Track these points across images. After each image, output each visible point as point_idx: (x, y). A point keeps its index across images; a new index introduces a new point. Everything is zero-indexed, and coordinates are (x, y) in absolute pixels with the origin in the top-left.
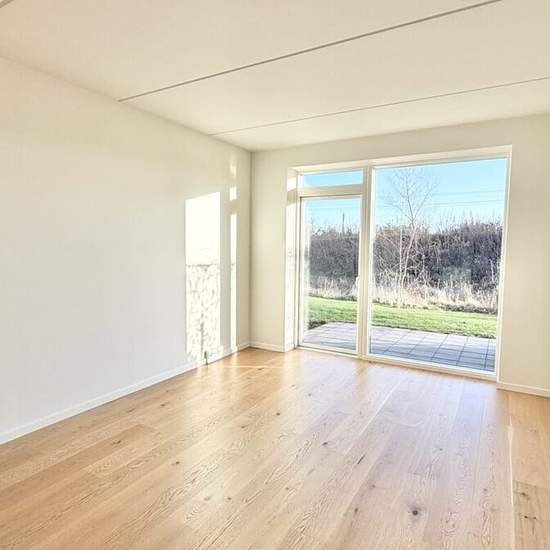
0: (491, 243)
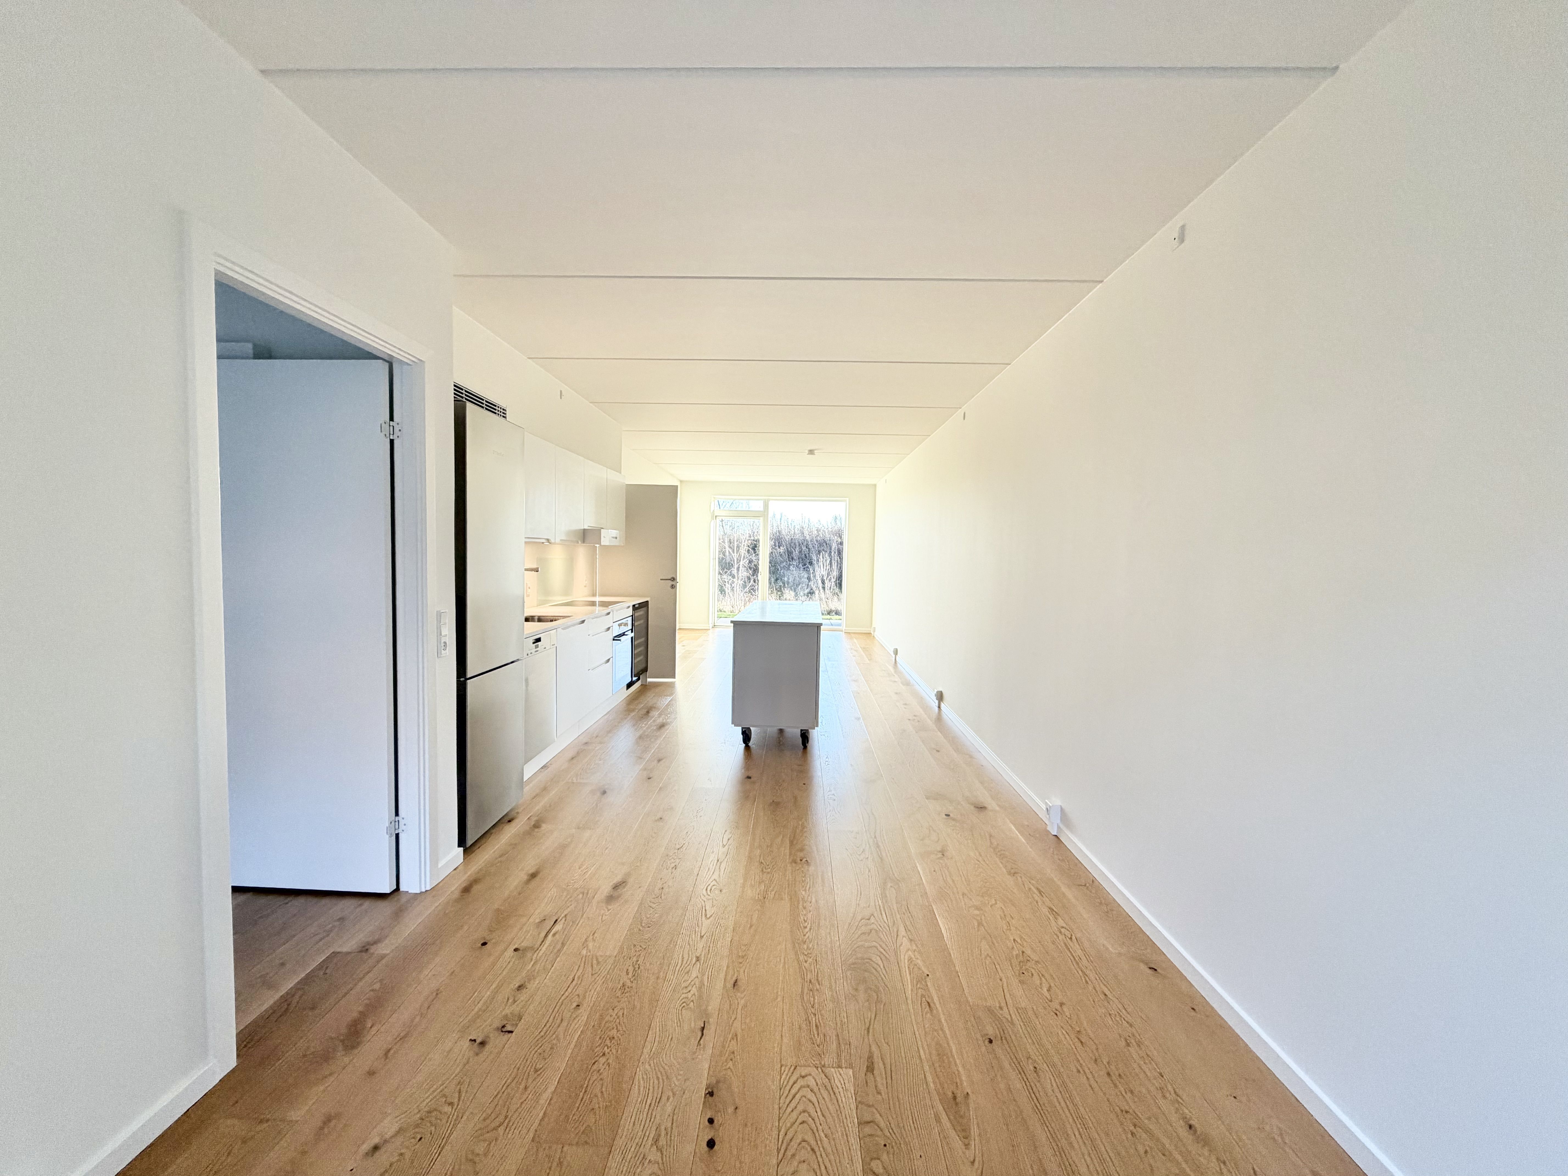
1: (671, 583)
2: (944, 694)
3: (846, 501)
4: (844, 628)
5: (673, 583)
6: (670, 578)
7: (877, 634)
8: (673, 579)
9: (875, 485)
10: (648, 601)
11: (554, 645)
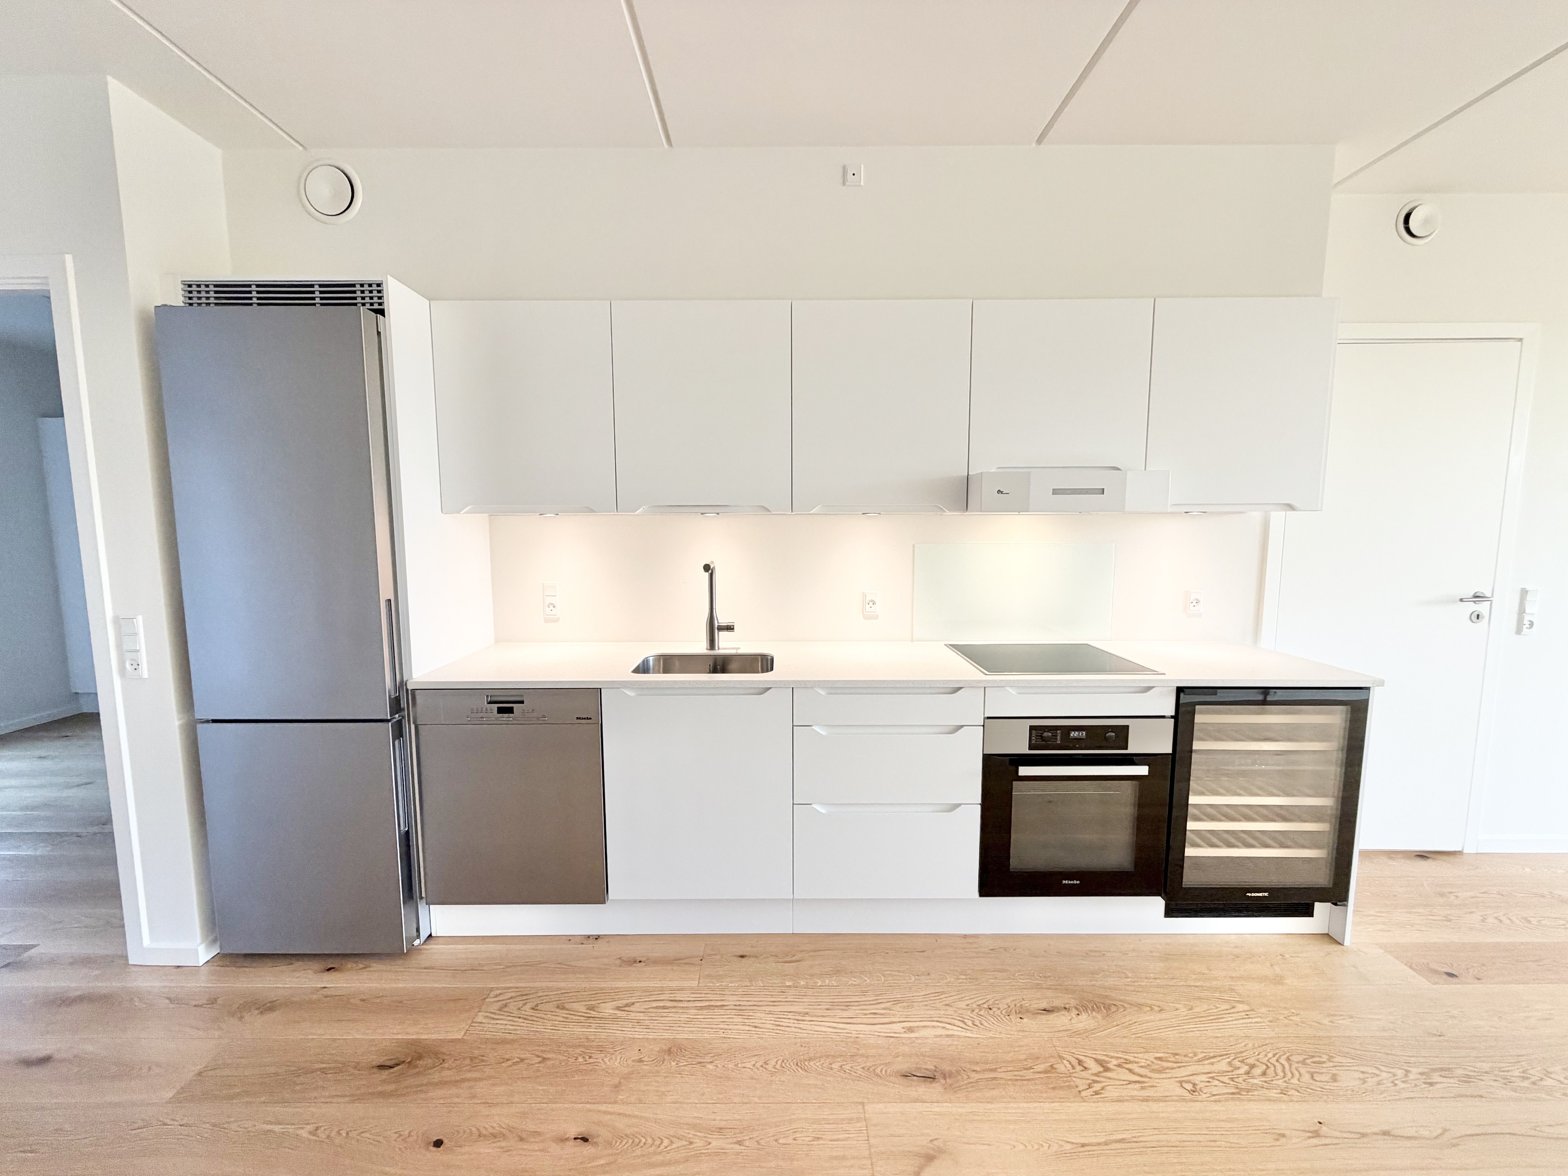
11: (588, 718)
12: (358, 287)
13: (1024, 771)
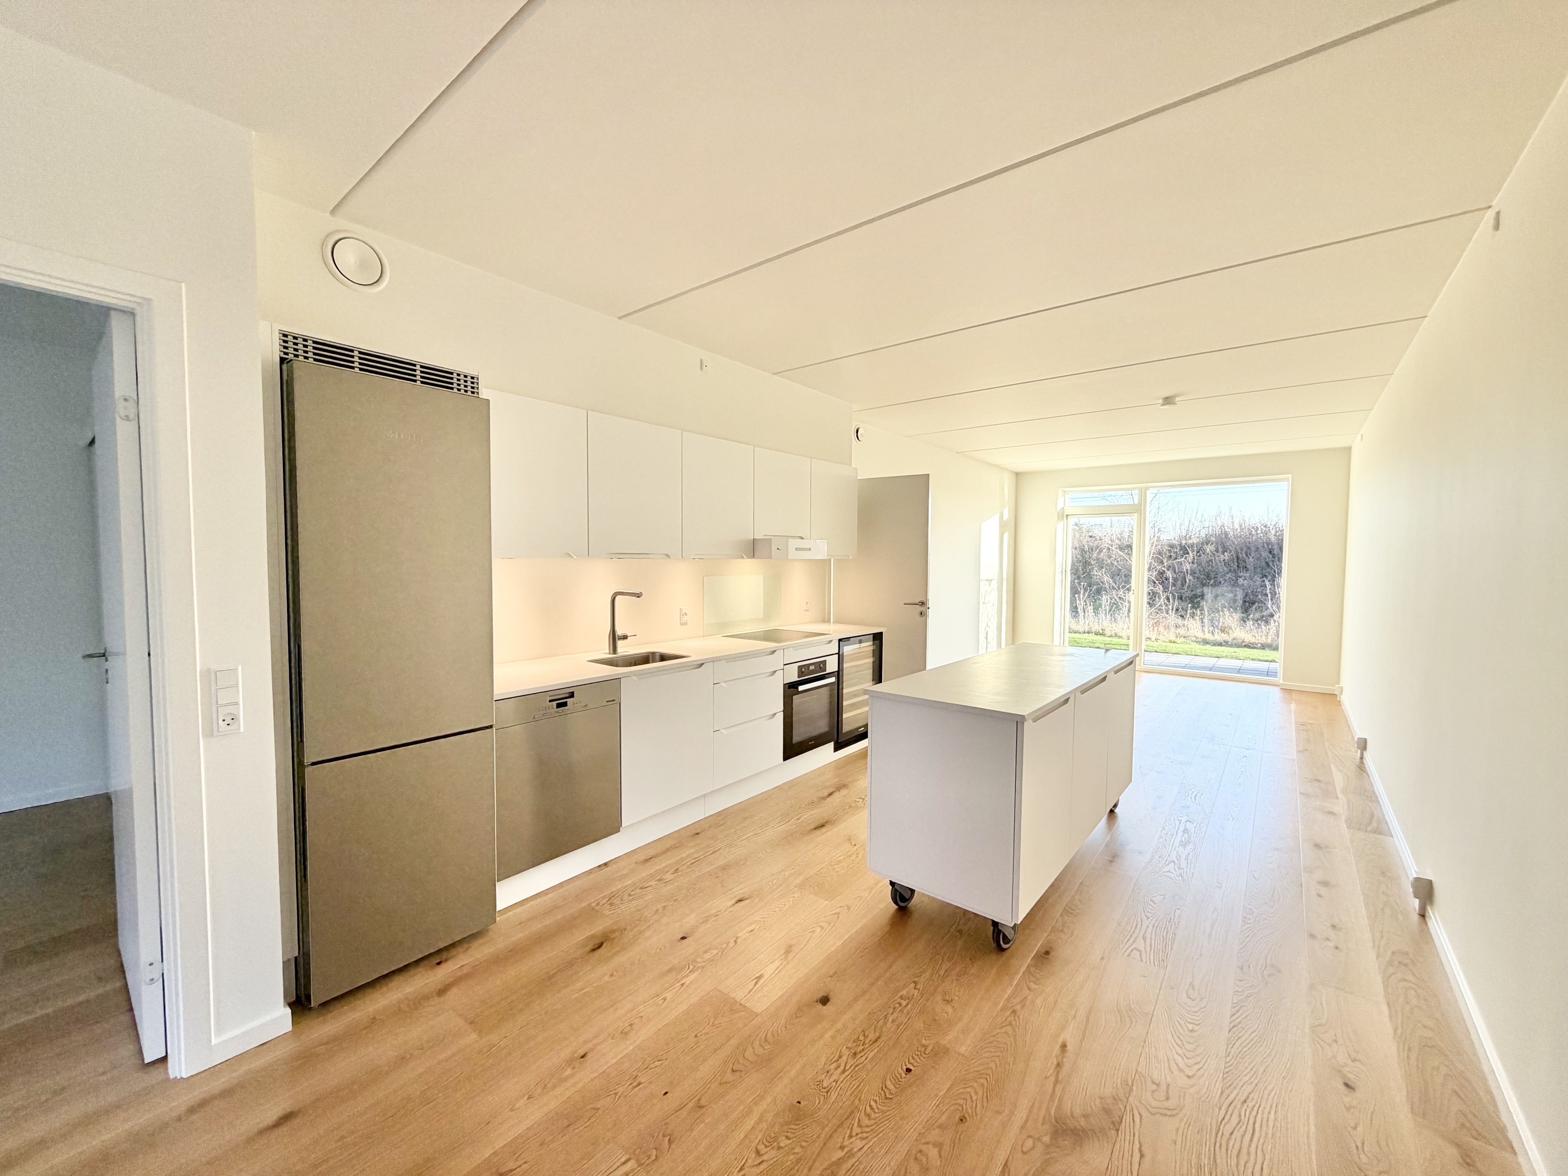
0: (1265, 554)
1: (919, 609)
2: (1433, 882)
3: (1287, 479)
4: (1280, 680)
5: (923, 609)
6: (917, 602)
7: (1345, 699)
8: (923, 604)
9: (1350, 449)
10: (881, 633)
11: (613, 700)
12: (455, 375)
13: (801, 688)
